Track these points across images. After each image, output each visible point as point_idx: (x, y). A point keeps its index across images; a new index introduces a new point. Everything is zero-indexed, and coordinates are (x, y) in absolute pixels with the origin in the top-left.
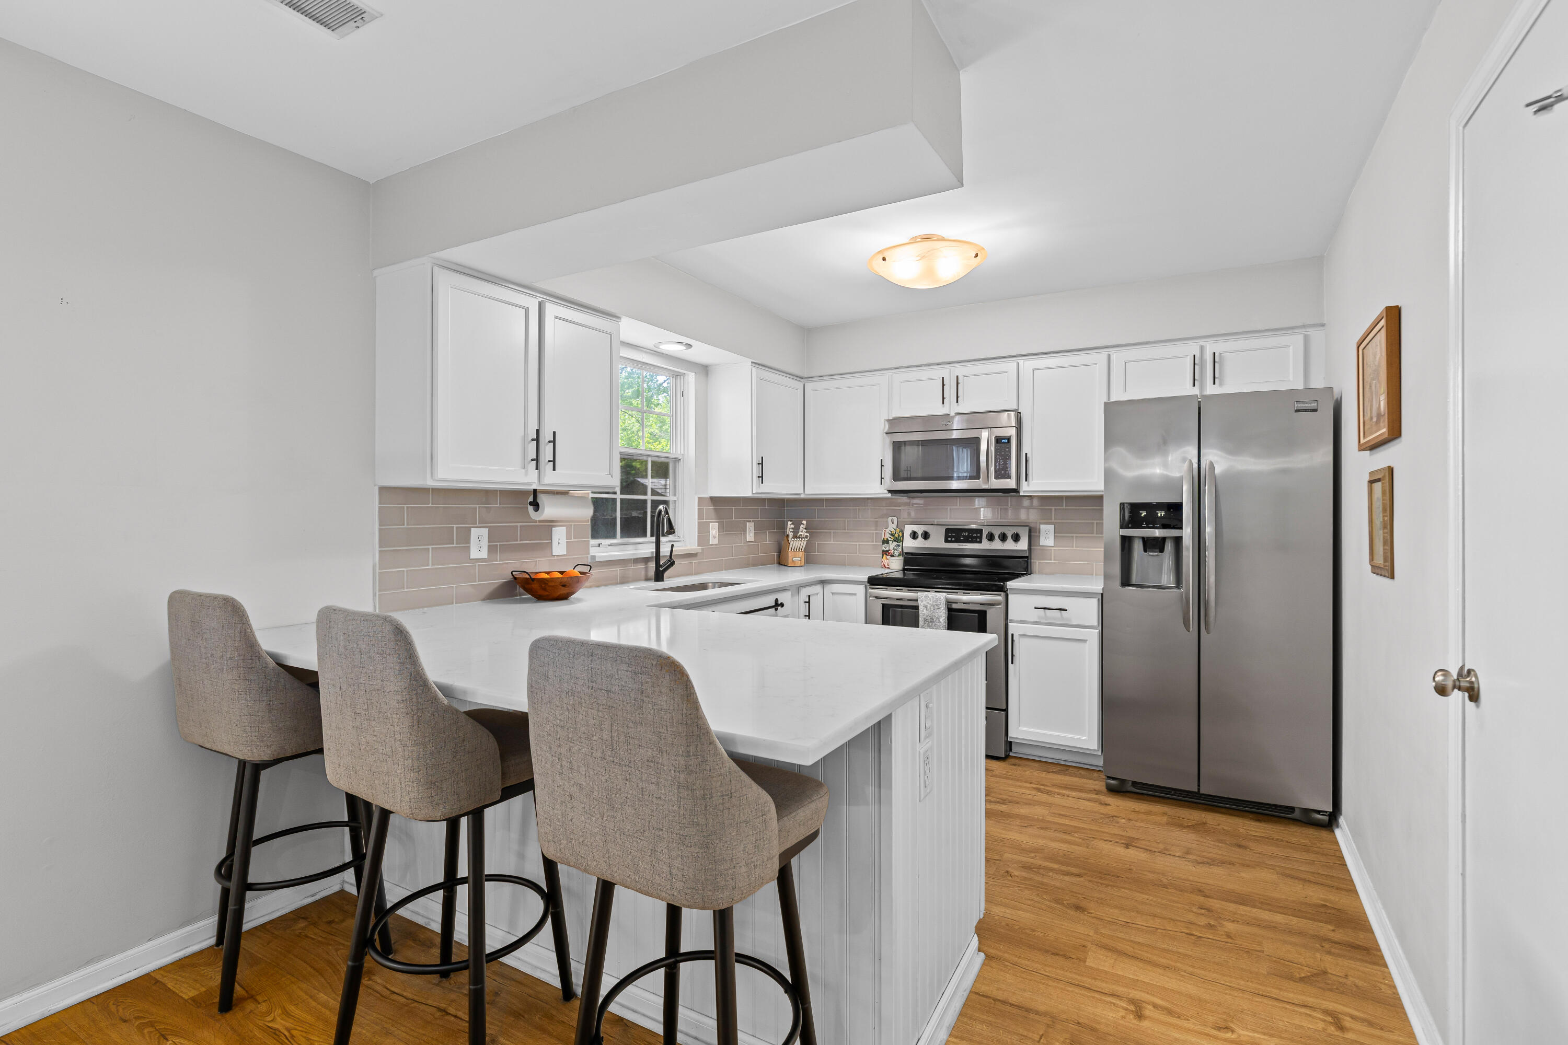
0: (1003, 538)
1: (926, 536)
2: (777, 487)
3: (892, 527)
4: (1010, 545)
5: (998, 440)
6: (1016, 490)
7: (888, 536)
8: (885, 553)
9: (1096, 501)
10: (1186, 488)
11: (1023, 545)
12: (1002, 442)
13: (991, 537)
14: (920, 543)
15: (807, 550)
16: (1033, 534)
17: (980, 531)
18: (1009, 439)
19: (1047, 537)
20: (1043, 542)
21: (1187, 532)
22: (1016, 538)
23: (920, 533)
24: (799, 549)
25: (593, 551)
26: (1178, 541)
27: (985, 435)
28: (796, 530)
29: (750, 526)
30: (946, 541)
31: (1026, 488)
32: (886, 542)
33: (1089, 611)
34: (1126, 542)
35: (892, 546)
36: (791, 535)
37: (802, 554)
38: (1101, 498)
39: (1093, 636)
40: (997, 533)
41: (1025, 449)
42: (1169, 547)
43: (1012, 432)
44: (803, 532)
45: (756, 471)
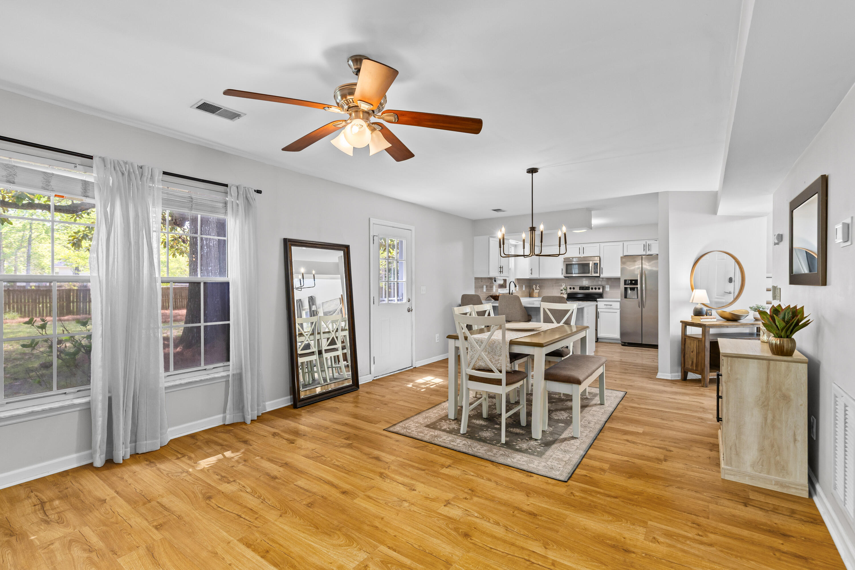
0: (596, 289)
1: (574, 288)
2: (535, 276)
3: (564, 286)
4: (597, 291)
5: (594, 264)
6: (599, 277)
7: (562, 289)
8: (561, 293)
9: (618, 279)
10: (639, 276)
11: (601, 291)
12: (596, 265)
13: (592, 289)
14: (572, 290)
15: (539, 293)
16: (604, 288)
17: (589, 287)
18: (597, 263)
19: (607, 289)
20: (606, 290)
21: (639, 286)
22: (599, 289)
23: (572, 288)
24: (537, 293)
25: (499, 291)
26: (637, 288)
27: (591, 263)
28: (536, 287)
29: (524, 286)
30: (580, 290)
31: (602, 276)
32: (562, 290)
33: (617, 305)
34: (626, 289)
35: (564, 291)
36: (535, 289)
37: (537, 294)
38: (620, 278)
39: (619, 311)
40: (594, 287)
41: (602, 266)
42: (636, 289)
43: (598, 262)
44: (538, 288)
45: (530, 272)
